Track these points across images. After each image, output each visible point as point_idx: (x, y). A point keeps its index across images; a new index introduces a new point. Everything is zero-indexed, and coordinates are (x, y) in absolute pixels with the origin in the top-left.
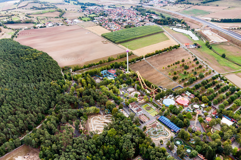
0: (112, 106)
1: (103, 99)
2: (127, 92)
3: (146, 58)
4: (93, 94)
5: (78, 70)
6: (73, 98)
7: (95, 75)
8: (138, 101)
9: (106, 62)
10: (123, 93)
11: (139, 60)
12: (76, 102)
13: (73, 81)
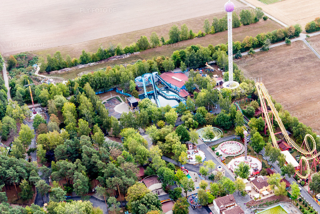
0: (146, 204)
1: (119, 176)
2: (215, 156)
3: (311, 35)
4: (90, 155)
5: (60, 68)
6: (19, 168)
7: (115, 89)
8: (250, 191)
9: (161, 43)
10: (198, 159)
11: (283, 39)
12: (27, 180)
13: (36, 108)
